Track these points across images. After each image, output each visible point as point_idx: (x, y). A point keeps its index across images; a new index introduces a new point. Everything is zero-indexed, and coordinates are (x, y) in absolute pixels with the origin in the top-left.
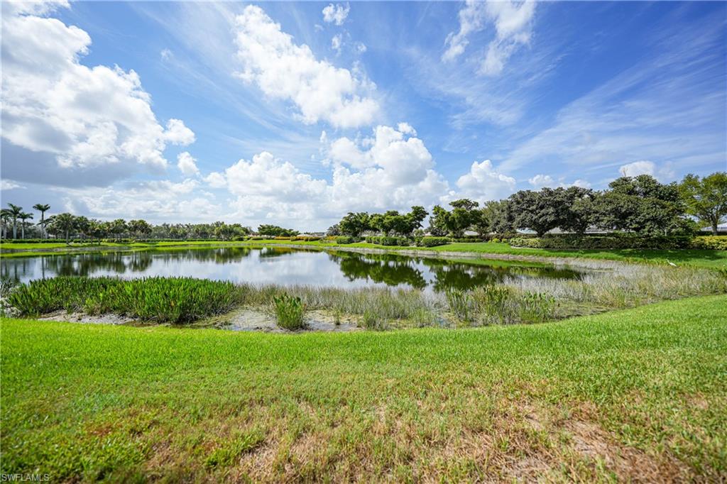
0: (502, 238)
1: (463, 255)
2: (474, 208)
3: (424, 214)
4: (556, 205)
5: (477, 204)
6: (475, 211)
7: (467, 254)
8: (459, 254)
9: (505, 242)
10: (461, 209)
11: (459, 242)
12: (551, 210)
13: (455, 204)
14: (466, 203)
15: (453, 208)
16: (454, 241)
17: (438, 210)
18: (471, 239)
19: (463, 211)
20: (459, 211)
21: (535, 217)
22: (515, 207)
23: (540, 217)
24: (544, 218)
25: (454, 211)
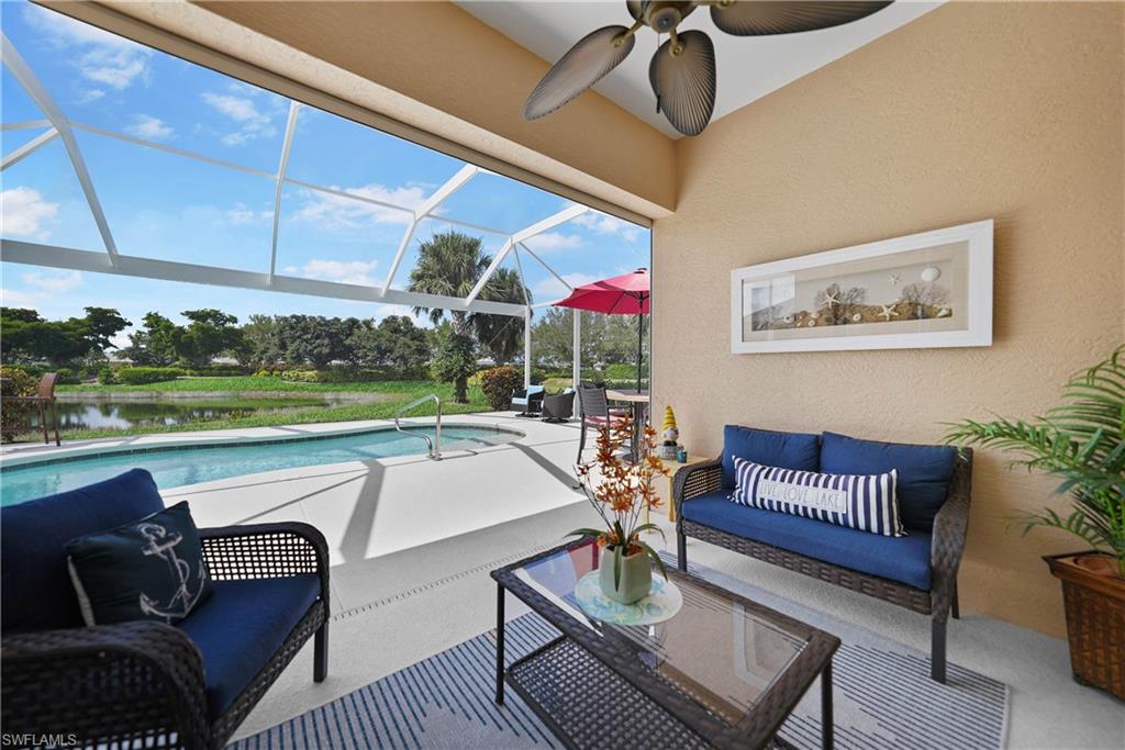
0: (273, 370)
1: (210, 394)
2: (229, 325)
3: (121, 324)
4: (330, 336)
5: (234, 320)
6: (232, 329)
7: (217, 393)
8: (203, 393)
9: (277, 375)
10: (205, 325)
11: (202, 375)
12: (326, 341)
13: (192, 315)
14: (215, 315)
15: (192, 322)
16: (192, 375)
17: (154, 320)
18: (225, 371)
19: (210, 329)
20: (202, 328)
21: (310, 347)
22: (287, 333)
23: (316, 347)
24: (319, 349)
25: (190, 326)
